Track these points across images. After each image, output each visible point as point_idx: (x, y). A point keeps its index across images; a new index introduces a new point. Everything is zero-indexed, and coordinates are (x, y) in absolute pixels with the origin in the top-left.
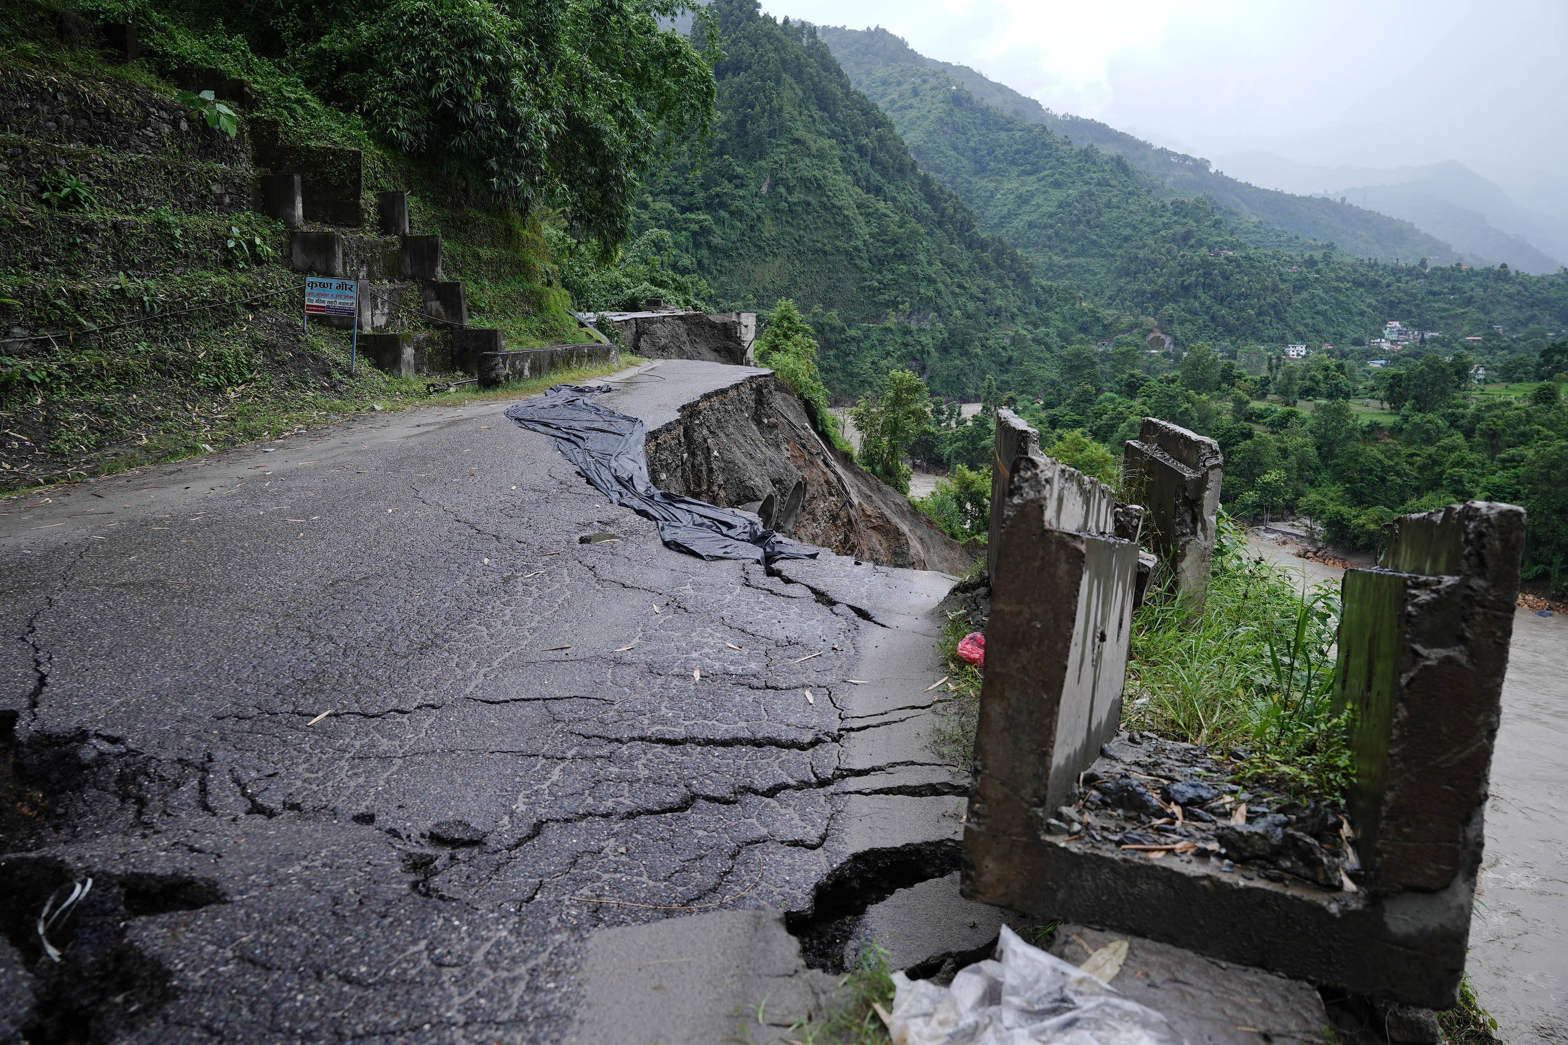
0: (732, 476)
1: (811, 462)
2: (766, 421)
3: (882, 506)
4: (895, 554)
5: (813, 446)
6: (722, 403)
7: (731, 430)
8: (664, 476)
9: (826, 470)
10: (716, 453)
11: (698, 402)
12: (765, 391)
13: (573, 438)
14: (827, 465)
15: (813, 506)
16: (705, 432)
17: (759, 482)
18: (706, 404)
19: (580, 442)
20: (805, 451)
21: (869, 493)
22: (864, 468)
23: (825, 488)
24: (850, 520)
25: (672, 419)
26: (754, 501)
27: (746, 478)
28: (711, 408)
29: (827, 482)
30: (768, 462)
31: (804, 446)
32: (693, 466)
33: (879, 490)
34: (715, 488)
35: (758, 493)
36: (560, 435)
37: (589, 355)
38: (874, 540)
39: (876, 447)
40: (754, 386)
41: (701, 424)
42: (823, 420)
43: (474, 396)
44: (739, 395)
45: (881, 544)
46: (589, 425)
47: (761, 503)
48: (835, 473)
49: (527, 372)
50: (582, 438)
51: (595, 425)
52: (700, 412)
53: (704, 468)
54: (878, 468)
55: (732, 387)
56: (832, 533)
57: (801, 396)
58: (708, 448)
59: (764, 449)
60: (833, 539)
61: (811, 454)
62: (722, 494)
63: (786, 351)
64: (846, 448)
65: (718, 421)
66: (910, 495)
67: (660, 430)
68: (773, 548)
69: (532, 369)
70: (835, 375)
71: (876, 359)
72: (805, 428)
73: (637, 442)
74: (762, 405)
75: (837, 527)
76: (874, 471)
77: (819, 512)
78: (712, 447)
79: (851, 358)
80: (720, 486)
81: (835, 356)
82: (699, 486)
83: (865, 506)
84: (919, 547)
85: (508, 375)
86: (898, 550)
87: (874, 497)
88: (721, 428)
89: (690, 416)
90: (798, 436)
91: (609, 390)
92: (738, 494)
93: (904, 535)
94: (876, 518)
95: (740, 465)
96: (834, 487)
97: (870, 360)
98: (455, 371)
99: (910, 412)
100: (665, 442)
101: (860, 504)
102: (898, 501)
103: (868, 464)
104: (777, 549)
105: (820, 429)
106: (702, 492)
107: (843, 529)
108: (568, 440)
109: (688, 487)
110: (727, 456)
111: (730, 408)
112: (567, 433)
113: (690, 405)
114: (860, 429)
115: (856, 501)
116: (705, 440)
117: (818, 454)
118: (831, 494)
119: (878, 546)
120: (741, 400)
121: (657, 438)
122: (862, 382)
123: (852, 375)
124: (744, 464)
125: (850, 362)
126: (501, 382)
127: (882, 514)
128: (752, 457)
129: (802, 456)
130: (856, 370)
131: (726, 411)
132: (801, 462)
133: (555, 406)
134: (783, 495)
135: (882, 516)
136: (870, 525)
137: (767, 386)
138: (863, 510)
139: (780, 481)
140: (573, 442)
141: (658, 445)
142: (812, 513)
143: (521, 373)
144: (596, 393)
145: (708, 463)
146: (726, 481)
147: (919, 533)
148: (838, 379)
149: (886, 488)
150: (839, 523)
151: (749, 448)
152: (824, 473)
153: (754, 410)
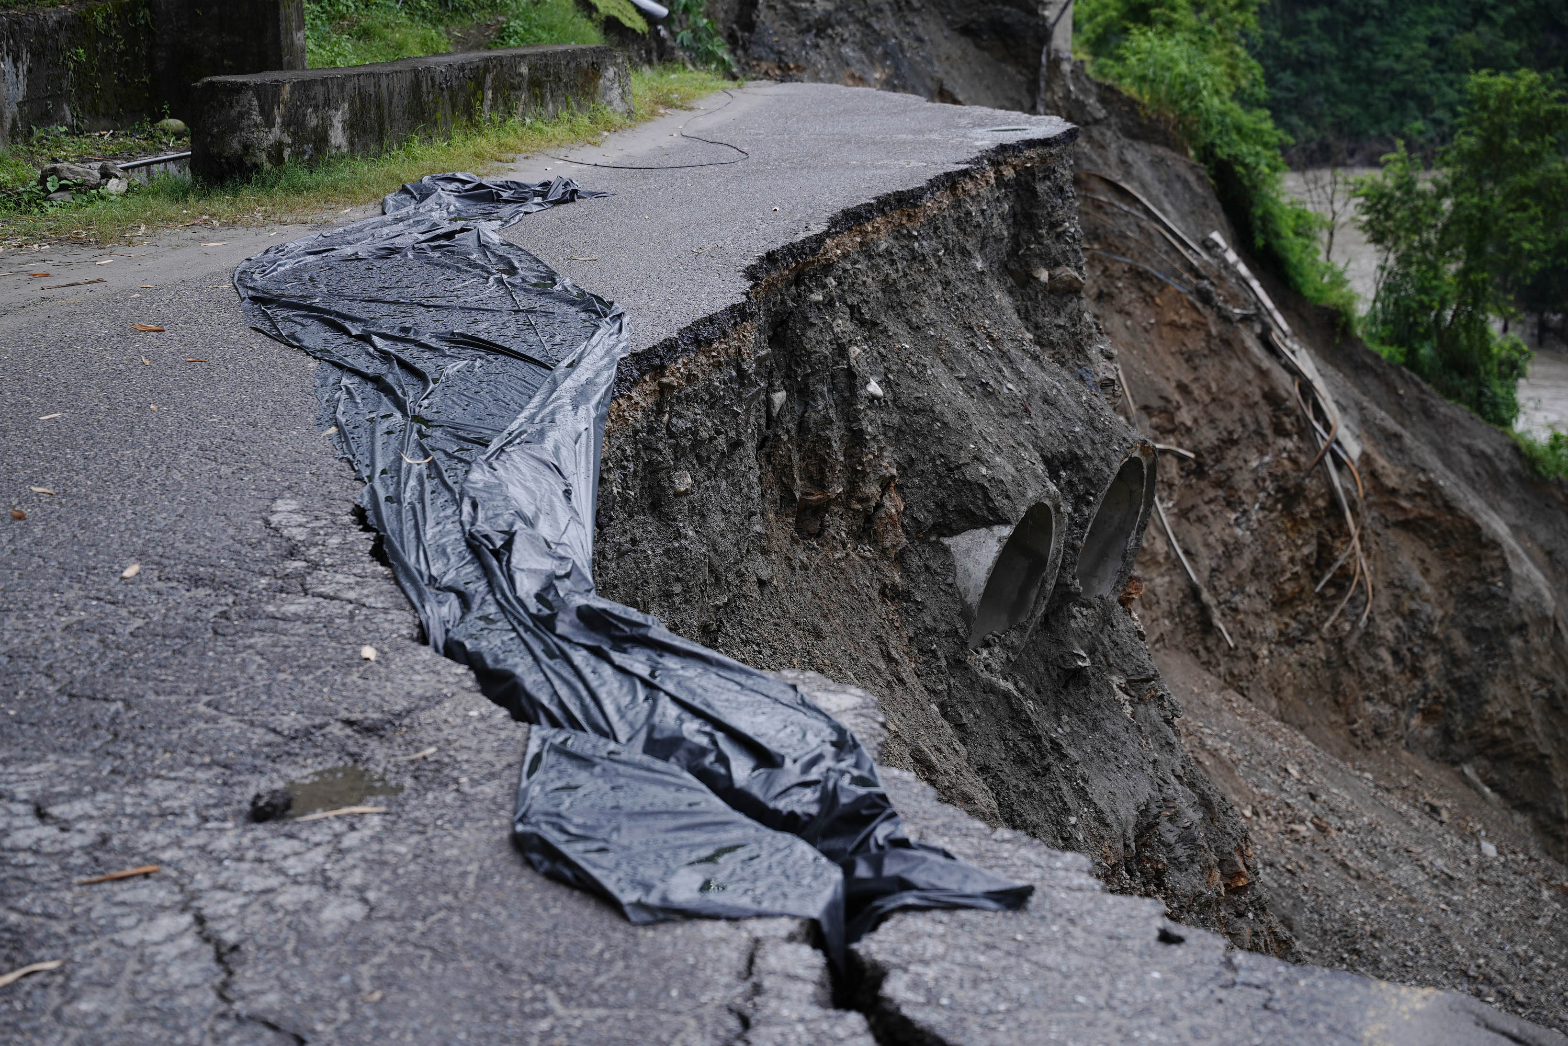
0: (924, 450)
1: (1227, 343)
2: (1044, 275)
3: (1433, 461)
4: (1468, 599)
5: (1233, 298)
6: (898, 233)
7: (929, 311)
8: (684, 482)
9: (1267, 363)
10: (874, 388)
11: (819, 239)
12: (1041, 188)
13: (393, 376)
14: (1272, 349)
15: (1229, 464)
16: (842, 325)
17: (1003, 467)
18: (851, 241)
19: (410, 394)
20: (1207, 311)
21: (1392, 425)
22: (1385, 352)
23: (1264, 413)
24: (1334, 504)
25: (720, 305)
26: (988, 524)
27: (964, 457)
28: (867, 250)
29: (1272, 398)
30: (1036, 405)
31: (1206, 298)
32: (802, 427)
33: (1427, 413)
34: (872, 490)
35: (1000, 502)
36: (362, 364)
37: (535, 83)
38: (1405, 558)
39: (1422, 290)
40: (1009, 173)
41: (829, 303)
42: (1267, 218)
43: (172, 210)
44: (957, 204)
45: (1426, 572)
46: (459, 325)
47: (1006, 531)
48: (1294, 371)
49: (338, 137)
50: (420, 375)
51: (483, 329)
52: (828, 268)
53: (835, 434)
54: (1426, 351)
55: (934, 184)
56: (1281, 539)
57: (1207, 154)
58: (851, 374)
59: (1026, 366)
60: (1285, 556)
61: (1225, 319)
62: (893, 504)
63: (1170, 24)
64: (1333, 298)
65: (888, 286)
66: (1520, 426)
67: (670, 346)
68: (877, 864)
69: (353, 126)
70: (1321, 80)
71: (1442, 30)
72: (1209, 246)
73: (580, 397)
74: (1033, 227)
75: (1297, 522)
76: (1412, 362)
77: (1243, 481)
78: (862, 368)
79: (1370, 29)
80: (886, 484)
81: (1324, 24)
82: (821, 484)
83: (1381, 462)
84: (1538, 577)
85: (279, 146)
86: (1477, 588)
87: (1408, 439)
88: (898, 308)
89: (798, 281)
90: (1191, 268)
91: (571, 196)
92: (941, 505)
93: (1495, 544)
94: (1411, 496)
95: (950, 417)
96: (1289, 412)
97: (1422, 31)
98: (157, 117)
99: (1525, 191)
100: (690, 378)
101: (1365, 458)
102: (1481, 445)
103: (1397, 340)
104: (892, 868)
105: (1260, 242)
106: (830, 502)
107: (1313, 529)
108: (377, 381)
109: (787, 491)
110: (911, 390)
111: (925, 246)
112: (385, 356)
113: (791, 250)
114: (1378, 238)
115: (1353, 449)
116: (842, 351)
117: (1245, 319)
118: (1280, 431)
119: (1417, 577)
120: (963, 222)
121: (660, 370)
122: (1400, 95)
123: (1370, 77)
124: (961, 416)
125: (1367, 41)
126: (258, 167)
127: (1431, 485)
128: (987, 392)
129: (1200, 325)
130: (1383, 63)
131: (914, 257)
132: (1195, 342)
133: (392, 251)
134: (1080, 501)
135: (1430, 490)
136: (1392, 516)
137: (1049, 173)
138: (1374, 475)
139: (1073, 461)
140: (388, 390)
141: (664, 389)
142: (1225, 483)
143: (321, 139)
144: (532, 206)
145: (850, 416)
146: (906, 467)
147: (1543, 534)
148: (1328, 88)
149: (1446, 408)
150: (1303, 511)
151: (980, 363)
152: (1263, 374)
153: (1006, 245)
